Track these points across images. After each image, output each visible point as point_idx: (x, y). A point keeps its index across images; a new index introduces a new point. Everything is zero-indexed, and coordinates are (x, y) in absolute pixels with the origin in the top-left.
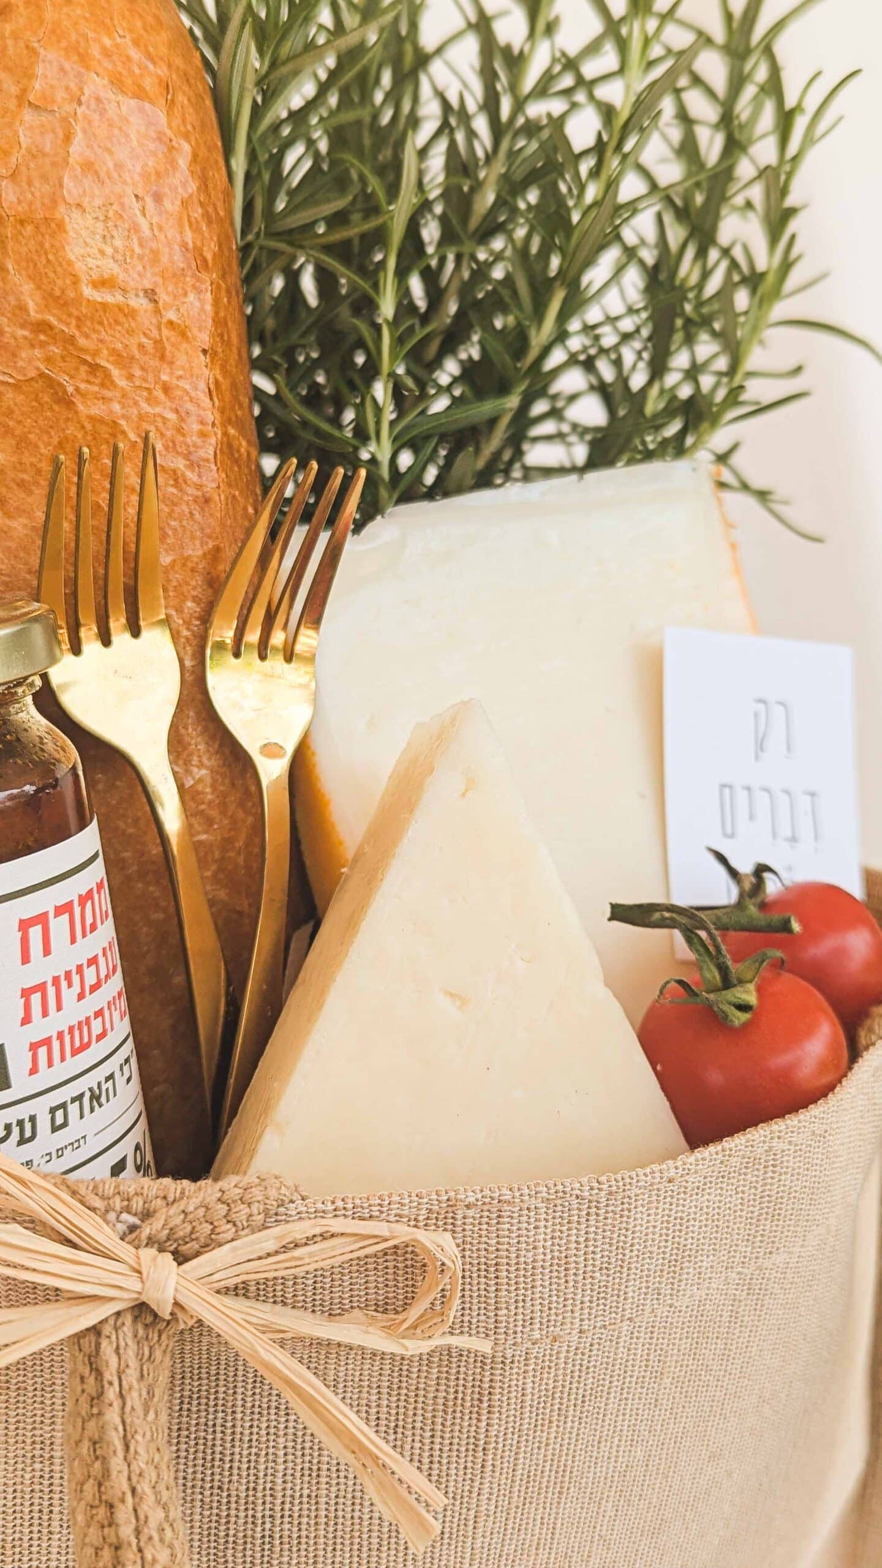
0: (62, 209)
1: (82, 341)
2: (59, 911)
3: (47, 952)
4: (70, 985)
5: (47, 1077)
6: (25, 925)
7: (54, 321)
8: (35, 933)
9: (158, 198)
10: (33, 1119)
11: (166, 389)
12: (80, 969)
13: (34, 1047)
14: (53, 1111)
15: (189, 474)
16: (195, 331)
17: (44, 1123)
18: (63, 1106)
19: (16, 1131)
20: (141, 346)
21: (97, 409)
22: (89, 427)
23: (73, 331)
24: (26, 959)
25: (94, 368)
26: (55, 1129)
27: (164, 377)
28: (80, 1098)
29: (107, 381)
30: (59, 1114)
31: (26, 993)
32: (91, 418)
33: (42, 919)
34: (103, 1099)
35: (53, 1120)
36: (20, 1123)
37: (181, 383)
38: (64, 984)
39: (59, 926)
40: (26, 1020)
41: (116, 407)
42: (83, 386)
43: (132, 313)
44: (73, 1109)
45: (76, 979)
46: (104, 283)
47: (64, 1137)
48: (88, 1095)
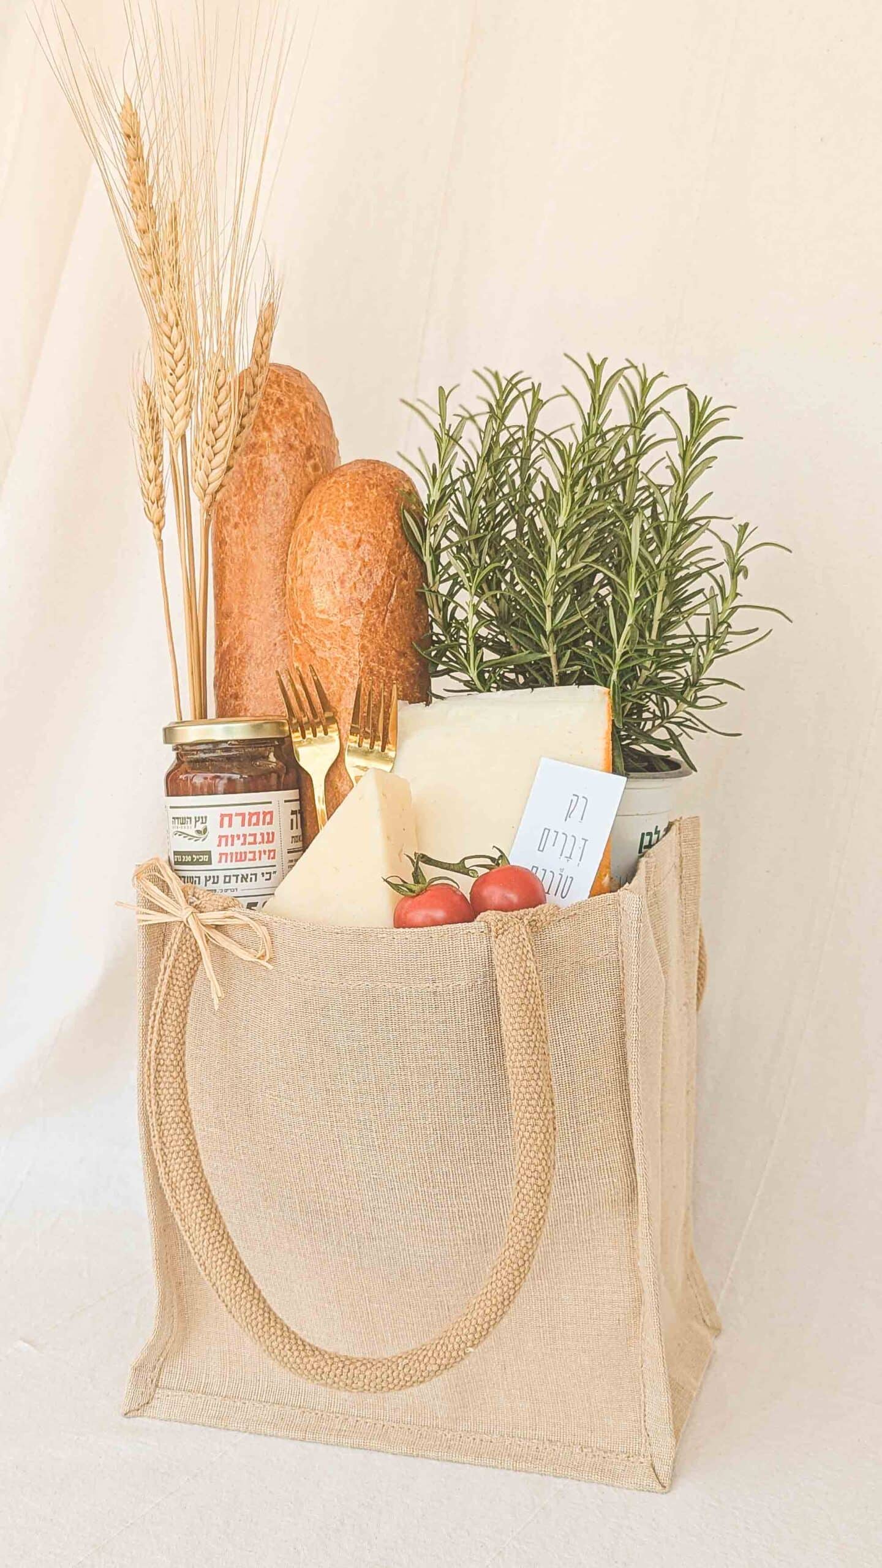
0: (311, 587)
1: (316, 631)
3: (230, 825)
4: (237, 839)
5: (223, 865)
6: (222, 816)
8: (226, 819)
10: (218, 877)
12: (245, 836)
13: (221, 854)
14: (225, 876)
17: (221, 879)
18: (230, 876)
19: (212, 879)
23: (313, 627)
24: (222, 825)
26: (225, 882)
28: (237, 876)
30: (227, 879)
31: (220, 837)
33: (230, 816)
34: (249, 880)
35: (225, 880)
36: (214, 877)
37: (348, 647)
40: (219, 845)
44: (234, 879)
45: (242, 838)
47: (227, 886)
48: (241, 876)
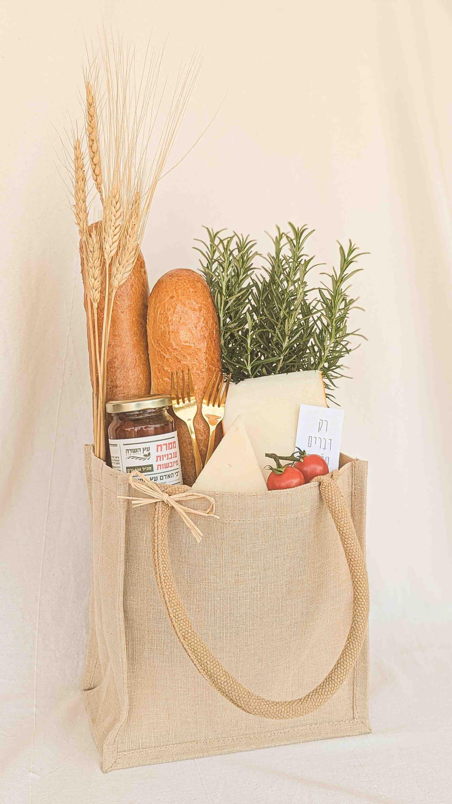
0: (179, 330)
1: (182, 351)
2: (164, 445)
3: (161, 451)
4: (165, 457)
5: (160, 471)
6: (158, 446)
7: (177, 348)
8: (159, 448)
9: (196, 327)
10: (157, 477)
11: (197, 359)
12: (168, 455)
13: (158, 466)
14: (161, 476)
15: (200, 374)
16: (202, 349)
17: (159, 478)
19: (154, 478)
20: (192, 352)
21: (185, 363)
22: (183, 365)
23: (180, 350)
24: (157, 451)
25: (184, 356)
27: (196, 357)
28: (166, 475)
29: (186, 358)
30: (162, 477)
31: (157, 457)
32: (183, 364)
33: (161, 445)
34: (170, 477)
35: (160, 478)
36: (155, 477)
37: (200, 358)
38: (164, 457)
39: (164, 447)
40: (157, 461)
41: (188, 362)
42: (182, 359)
43: (191, 347)
44: (164, 477)
45: (167, 456)
46: (185, 342)
47: (162, 481)
48: (167, 475)
